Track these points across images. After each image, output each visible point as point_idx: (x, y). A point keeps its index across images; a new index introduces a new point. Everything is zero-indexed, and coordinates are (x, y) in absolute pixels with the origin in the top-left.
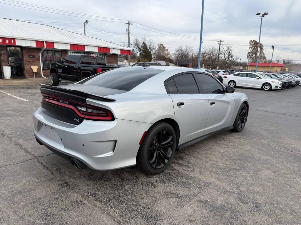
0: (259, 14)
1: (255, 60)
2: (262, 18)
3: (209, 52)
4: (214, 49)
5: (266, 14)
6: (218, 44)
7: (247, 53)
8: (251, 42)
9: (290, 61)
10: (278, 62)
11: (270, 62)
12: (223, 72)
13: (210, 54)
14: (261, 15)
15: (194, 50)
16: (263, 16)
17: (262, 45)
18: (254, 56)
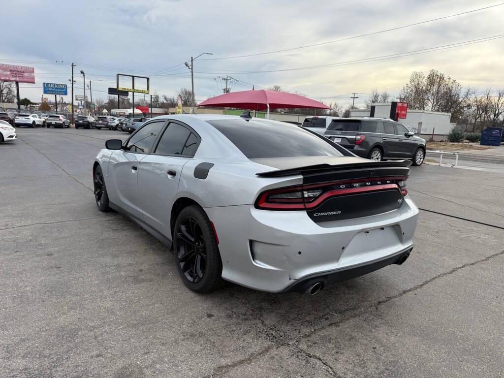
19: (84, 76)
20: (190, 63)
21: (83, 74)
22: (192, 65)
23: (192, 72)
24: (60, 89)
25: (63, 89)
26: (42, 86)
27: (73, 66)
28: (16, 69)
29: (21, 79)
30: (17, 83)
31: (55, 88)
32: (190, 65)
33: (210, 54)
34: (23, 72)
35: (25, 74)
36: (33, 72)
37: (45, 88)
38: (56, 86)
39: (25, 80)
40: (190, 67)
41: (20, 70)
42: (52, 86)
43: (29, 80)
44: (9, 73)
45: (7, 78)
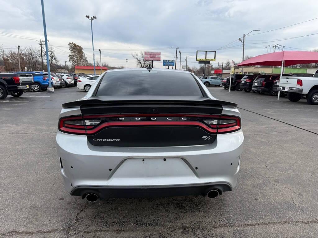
0: (88, 17)
1: (77, 63)
2: (91, 21)
3: (26, 53)
4: (32, 49)
5: (95, 18)
6: (39, 44)
7: (68, 56)
8: (70, 45)
9: (107, 65)
10: (98, 65)
11: (91, 65)
12: (67, 75)
13: (29, 55)
14: (90, 18)
15: (4, 49)
16: (92, 19)
17: (82, 48)
18: (76, 58)
19: (181, 54)
20: (242, 39)
21: (180, 53)
22: (244, 40)
23: (244, 44)
24: (171, 62)
25: (172, 62)
26: (163, 62)
27: (177, 49)
28: (152, 54)
29: (155, 59)
30: (152, 61)
31: (168, 62)
32: (242, 40)
33: (258, 30)
34: (156, 55)
35: (156, 56)
36: (160, 54)
37: (164, 62)
38: (169, 61)
39: (156, 59)
40: (243, 41)
41: (154, 54)
42: (167, 61)
43: (158, 59)
44: (149, 56)
45: (148, 59)
